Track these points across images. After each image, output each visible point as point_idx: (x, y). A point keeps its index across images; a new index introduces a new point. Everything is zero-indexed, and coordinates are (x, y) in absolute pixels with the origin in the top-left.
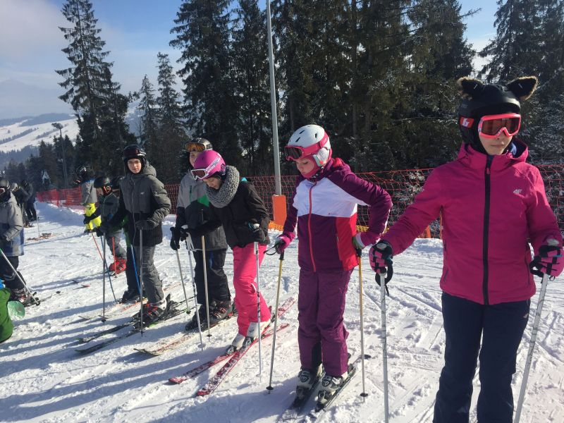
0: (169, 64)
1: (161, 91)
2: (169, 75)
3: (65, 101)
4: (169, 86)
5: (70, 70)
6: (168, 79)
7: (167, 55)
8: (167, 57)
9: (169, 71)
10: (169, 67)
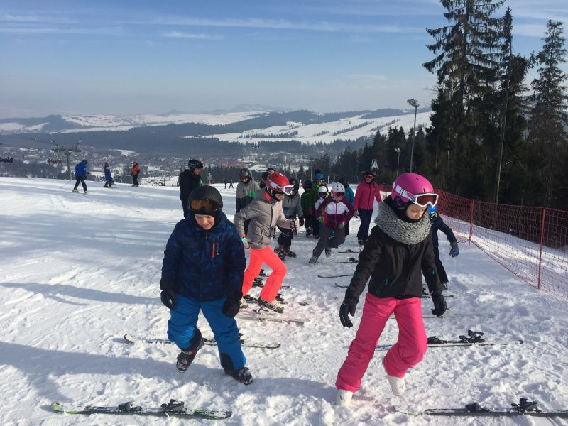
0: (560, 36)
1: (541, 72)
2: (558, 51)
4: (554, 65)
6: (554, 56)
7: (560, 24)
8: (560, 27)
9: (559, 45)
10: (559, 40)
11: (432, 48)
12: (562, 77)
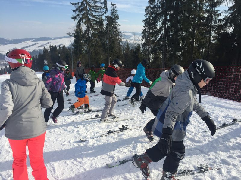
3: (75, 20)
4: (115, 20)
5: (78, 3)
7: (115, 4)
9: (116, 13)
10: (115, 10)
11: (74, 11)
12: (118, 25)
